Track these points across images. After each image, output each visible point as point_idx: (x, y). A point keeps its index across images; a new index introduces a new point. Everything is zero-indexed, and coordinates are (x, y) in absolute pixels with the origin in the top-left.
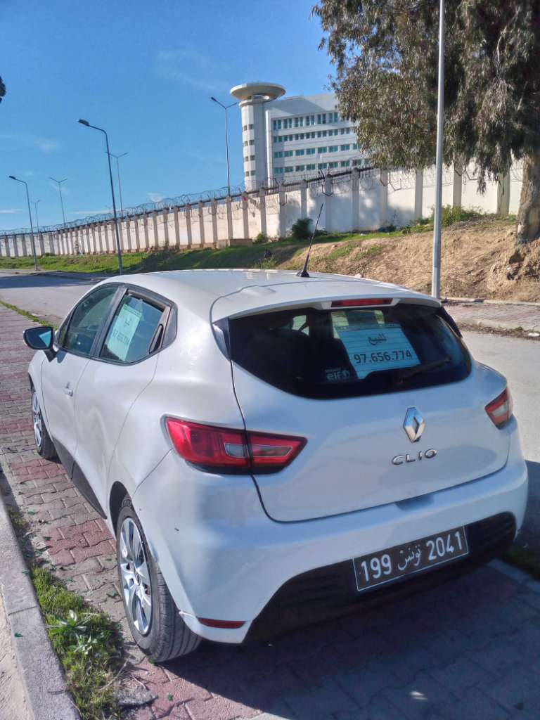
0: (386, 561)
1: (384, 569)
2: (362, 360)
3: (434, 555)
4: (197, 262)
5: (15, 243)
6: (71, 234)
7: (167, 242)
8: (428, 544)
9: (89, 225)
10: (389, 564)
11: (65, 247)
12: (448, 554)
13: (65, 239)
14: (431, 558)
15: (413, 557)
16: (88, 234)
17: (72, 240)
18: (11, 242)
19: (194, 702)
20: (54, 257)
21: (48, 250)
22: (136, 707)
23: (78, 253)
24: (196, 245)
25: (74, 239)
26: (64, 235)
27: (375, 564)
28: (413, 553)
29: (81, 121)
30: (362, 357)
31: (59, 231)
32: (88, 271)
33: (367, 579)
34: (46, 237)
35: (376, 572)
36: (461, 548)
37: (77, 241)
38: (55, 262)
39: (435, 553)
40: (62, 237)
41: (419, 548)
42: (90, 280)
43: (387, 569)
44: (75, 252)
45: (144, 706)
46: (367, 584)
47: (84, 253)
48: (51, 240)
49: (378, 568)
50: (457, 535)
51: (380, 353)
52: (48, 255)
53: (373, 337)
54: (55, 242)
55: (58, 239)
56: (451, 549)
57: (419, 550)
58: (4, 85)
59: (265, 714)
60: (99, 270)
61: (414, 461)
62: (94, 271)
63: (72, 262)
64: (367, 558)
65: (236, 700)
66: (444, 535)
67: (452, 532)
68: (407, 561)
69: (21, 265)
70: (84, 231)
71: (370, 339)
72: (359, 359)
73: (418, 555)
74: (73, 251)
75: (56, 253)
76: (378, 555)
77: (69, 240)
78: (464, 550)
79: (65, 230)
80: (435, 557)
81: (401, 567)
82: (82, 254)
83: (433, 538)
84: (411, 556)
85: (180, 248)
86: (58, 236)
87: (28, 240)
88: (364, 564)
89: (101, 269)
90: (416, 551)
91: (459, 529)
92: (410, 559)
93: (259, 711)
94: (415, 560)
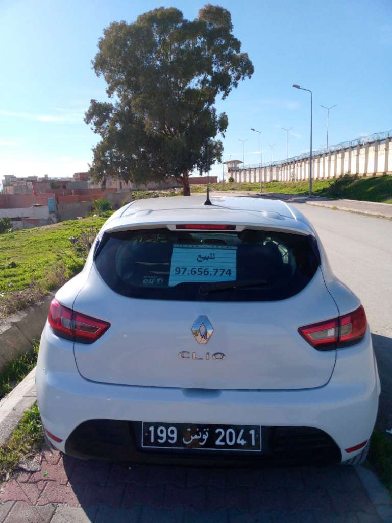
0: (172, 432)
1: (168, 437)
2: (181, 272)
3: (221, 441)
4: (372, 186)
5: (255, 173)
6: (290, 166)
7: (349, 171)
8: (217, 431)
9: (303, 160)
10: (175, 435)
11: (285, 176)
12: (237, 445)
13: (286, 170)
14: (218, 442)
15: (200, 437)
16: (301, 166)
17: (290, 171)
18: (252, 173)
19: (54, 483)
20: (277, 183)
21: (274, 178)
22: (24, 471)
23: (293, 180)
24: (371, 173)
25: (292, 170)
26: (286, 167)
27: (162, 431)
28: (200, 433)
29: (295, 86)
30: (182, 270)
31: (283, 165)
32: (293, 193)
33: (152, 440)
34: (274, 169)
35: (162, 438)
36: (253, 444)
37: (294, 172)
38: (275, 186)
39: (224, 440)
40: (284, 168)
41: (207, 431)
42: (288, 199)
43: (172, 439)
44: (291, 179)
45: (28, 472)
46: (151, 444)
47: (297, 180)
48: (277, 171)
49: (164, 435)
50: (252, 432)
51: (201, 269)
52: (274, 181)
53: (203, 256)
54: (280, 172)
55: (281, 170)
56: (243, 442)
57: (207, 433)
58: (253, 67)
59: (81, 508)
60: (301, 192)
61: (201, 358)
62: (298, 193)
63: (286, 187)
64: (156, 425)
65: (76, 493)
66: (237, 428)
67: (247, 428)
68: (193, 438)
69: (254, 188)
70: (299, 164)
71: (200, 256)
72: (180, 271)
73: (205, 437)
74: (290, 178)
75: (279, 180)
76: (167, 426)
77: (289, 170)
78: (257, 446)
79: (287, 164)
80: (223, 444)
81: (186, 441)
82: (295, 181)
83: (225, 427)
84: (198, 435)
85: (358, 175)
86: (282, 168)
87: (257, 171)
88: (152, 429)
89: (303, 192)
90: (204, 433)
91: (256, 428)
92: (196, 437)
93: (80, 505)
94: (201, 440)
